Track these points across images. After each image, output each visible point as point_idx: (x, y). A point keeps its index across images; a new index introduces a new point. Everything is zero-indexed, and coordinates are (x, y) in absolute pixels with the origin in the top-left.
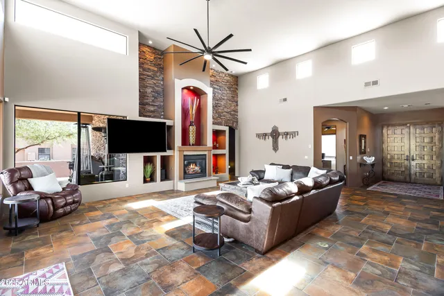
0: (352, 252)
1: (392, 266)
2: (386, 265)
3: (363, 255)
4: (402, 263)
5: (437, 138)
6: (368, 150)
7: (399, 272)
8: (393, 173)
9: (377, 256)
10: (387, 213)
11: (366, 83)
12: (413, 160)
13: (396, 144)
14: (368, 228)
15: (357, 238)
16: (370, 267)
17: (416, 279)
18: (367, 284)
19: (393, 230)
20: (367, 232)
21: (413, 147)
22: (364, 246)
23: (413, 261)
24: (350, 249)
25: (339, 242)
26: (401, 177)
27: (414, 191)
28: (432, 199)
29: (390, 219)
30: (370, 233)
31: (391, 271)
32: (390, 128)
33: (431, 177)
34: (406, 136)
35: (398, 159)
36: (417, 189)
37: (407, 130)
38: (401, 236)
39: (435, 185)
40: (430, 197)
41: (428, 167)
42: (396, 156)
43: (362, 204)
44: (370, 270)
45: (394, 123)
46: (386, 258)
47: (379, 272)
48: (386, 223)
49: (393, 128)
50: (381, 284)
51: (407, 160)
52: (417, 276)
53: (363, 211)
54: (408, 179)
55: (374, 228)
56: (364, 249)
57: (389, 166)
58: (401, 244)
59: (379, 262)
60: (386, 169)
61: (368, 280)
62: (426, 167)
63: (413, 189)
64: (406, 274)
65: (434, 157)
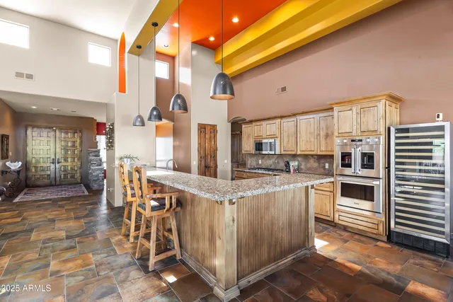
0: (44, 277)
1: (88, 265)
2: (83, 267)
3: (58, 272)
4: (94, 259)
5: (78, 142)
6: (10, 154)
7: (96, 266)
8: (38, 178)
9: (70, 265)
10: (53, 221)
11: (17, 73)
12: (58, 163)
13: (42, 147)
14: (44, 243)
15: (38, 259)
16: (71, 279)
17: (109, 263)
18: (79, 296)
19: (69, 234)
20: (45, 248)
21: (58, 150)
22: (52, 263)
23: (99, 252)
24: (39, 275)
25: (19, 276)
26: (47, 181)
27: (63, 192)
28: (80, 196)
29: (58, 225)
30: (48, 247)
31: (90, 270)
32: (35, 129)
33: (73, 177)
34: (52, 139)
35: (44, 162)
36: (65, 191)
37: (53, 133)
38: (78, 236)
39: (78, 183)
40: (79, 194)
41: (72, 169)
42: (41, 159)
43: (19, 219)
44: (72, 282)
45: (39, 124)
46: (79, 262)
47: (82, 278)
48: (59, 230)
49: (39, 130)
50: (90, 286)
51: (53, 163)
52: (109, 261)
53: (25, 227)
54: (53, 183)
55: (50, 240)
56: (54, 265)
57: (33, 170)
58: (82, 242)
59: (76, 268)
60: (30, 174)
61: (77, 292)
62: (69, 169)
63: (62, 190)
64: (101, 264)
65: (76, 159)
